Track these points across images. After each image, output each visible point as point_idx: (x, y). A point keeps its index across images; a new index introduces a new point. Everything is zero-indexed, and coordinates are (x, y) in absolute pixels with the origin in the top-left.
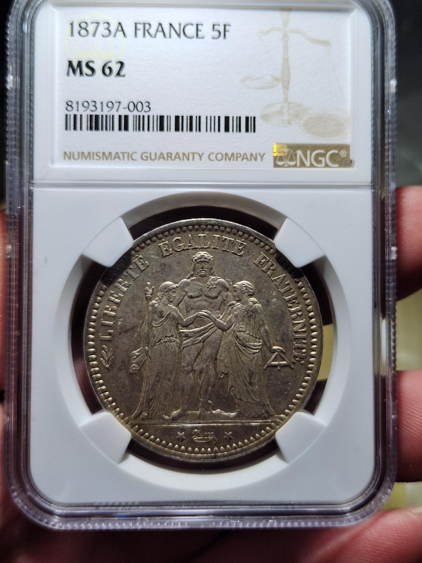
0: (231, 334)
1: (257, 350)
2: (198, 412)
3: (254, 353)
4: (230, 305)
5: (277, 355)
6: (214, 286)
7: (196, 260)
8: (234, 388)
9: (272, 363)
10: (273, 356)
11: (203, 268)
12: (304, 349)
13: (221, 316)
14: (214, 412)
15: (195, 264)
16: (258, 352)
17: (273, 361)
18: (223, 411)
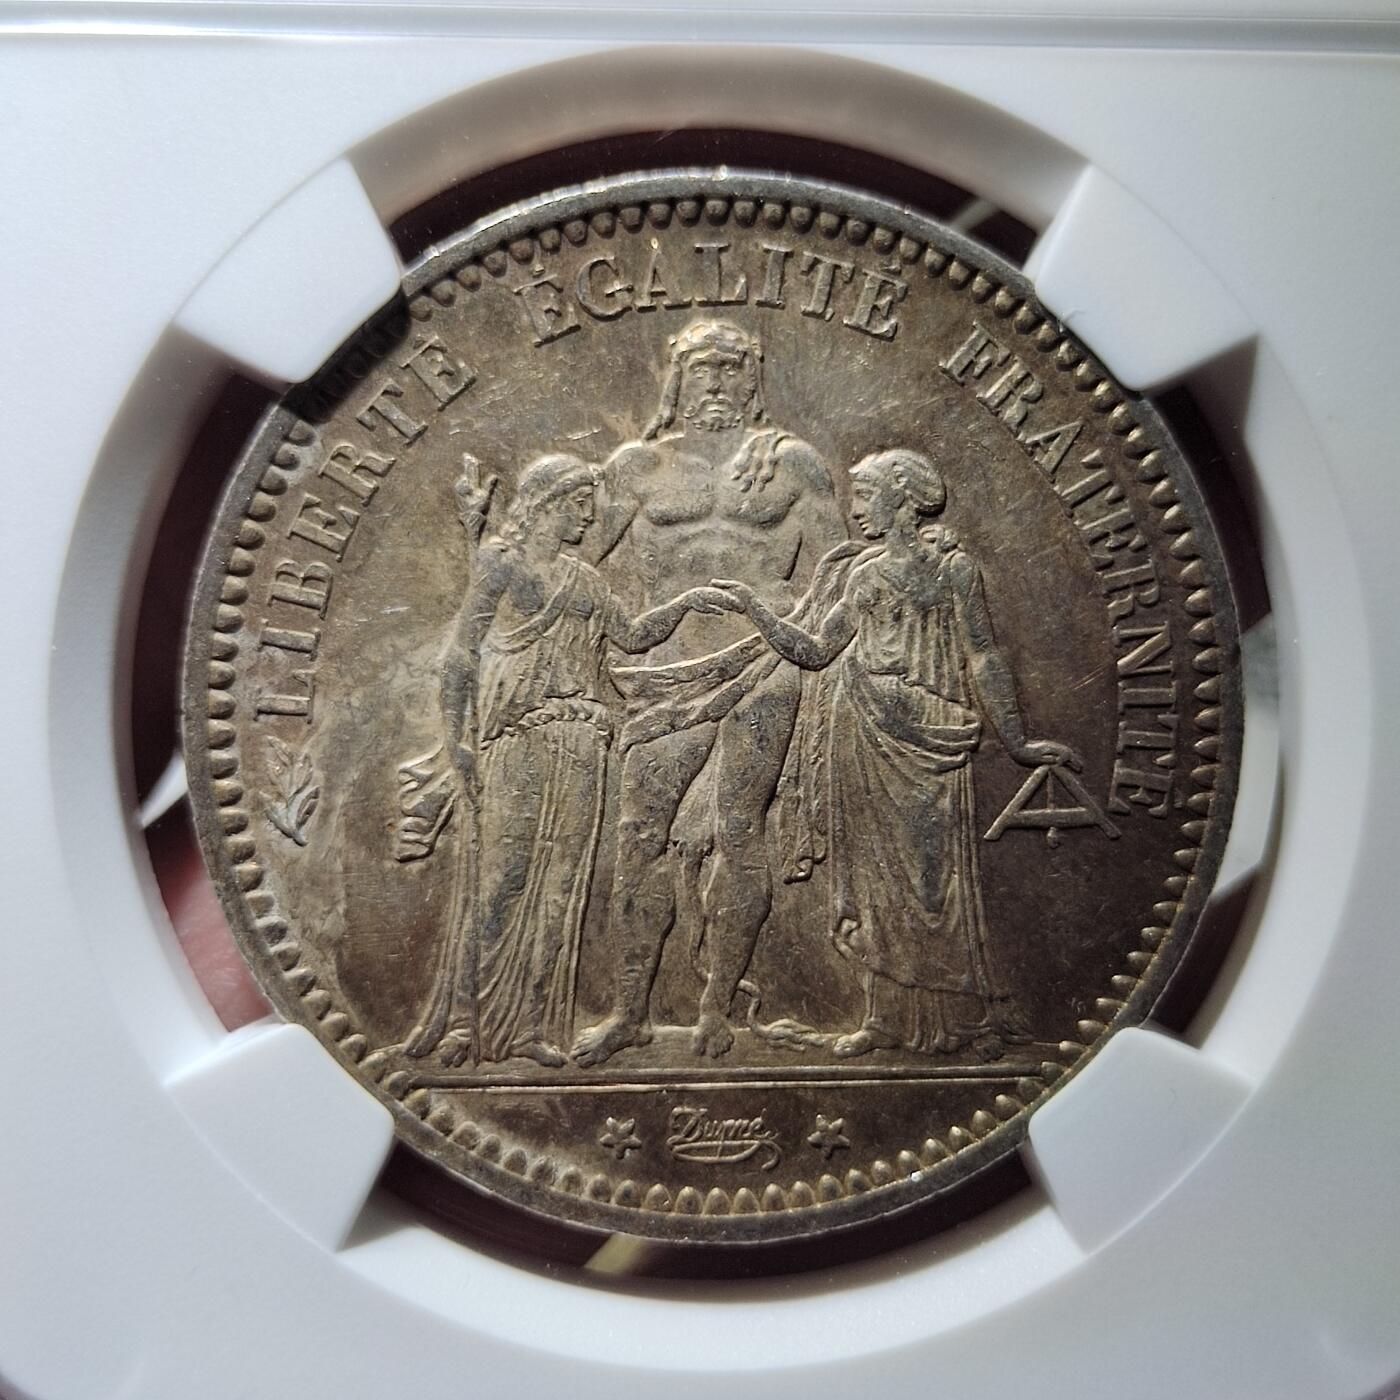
0: (841, 682)
1: (957, 753)
2: (696, 1030)
3: (943, 769)
4: (835, 559)
5: (1045, 777)
6: (765, 471)
7: (684, 356)
8: (854, 925)
9: (1026, 812)
10: (1029, 783)
11: (715, 392)
12: (1166, 750)
13: (799, 605)
14: (766, 1029)
15: (679, 375)
16: (963, 764)
17: (1024, 806)
18: (805, 1028)
